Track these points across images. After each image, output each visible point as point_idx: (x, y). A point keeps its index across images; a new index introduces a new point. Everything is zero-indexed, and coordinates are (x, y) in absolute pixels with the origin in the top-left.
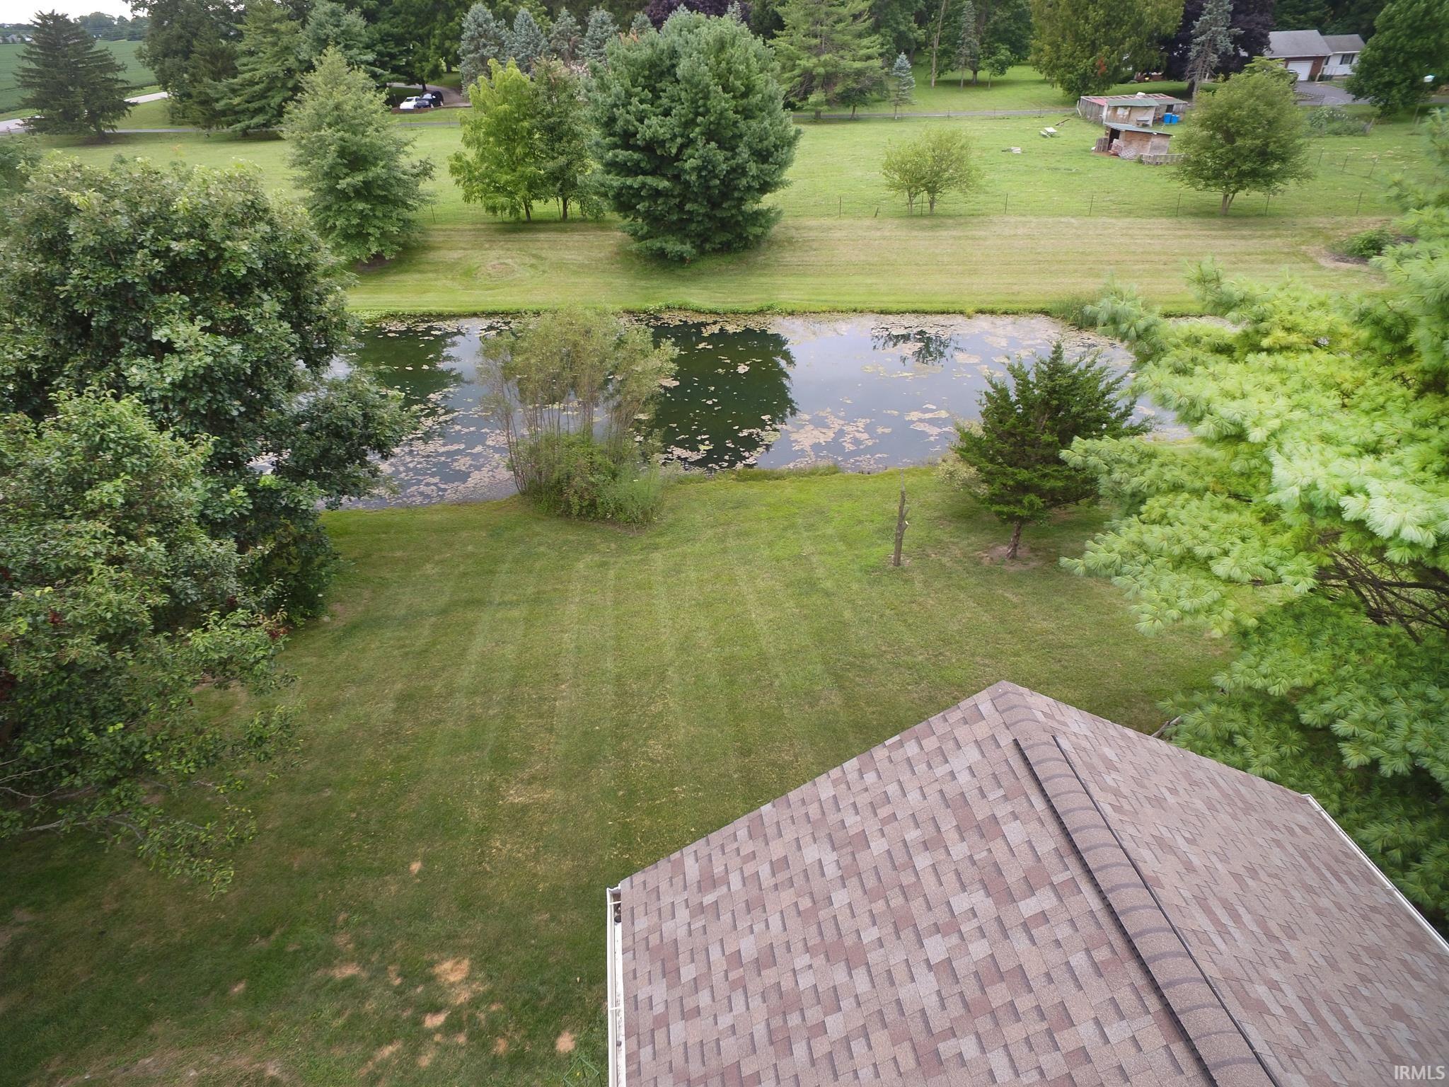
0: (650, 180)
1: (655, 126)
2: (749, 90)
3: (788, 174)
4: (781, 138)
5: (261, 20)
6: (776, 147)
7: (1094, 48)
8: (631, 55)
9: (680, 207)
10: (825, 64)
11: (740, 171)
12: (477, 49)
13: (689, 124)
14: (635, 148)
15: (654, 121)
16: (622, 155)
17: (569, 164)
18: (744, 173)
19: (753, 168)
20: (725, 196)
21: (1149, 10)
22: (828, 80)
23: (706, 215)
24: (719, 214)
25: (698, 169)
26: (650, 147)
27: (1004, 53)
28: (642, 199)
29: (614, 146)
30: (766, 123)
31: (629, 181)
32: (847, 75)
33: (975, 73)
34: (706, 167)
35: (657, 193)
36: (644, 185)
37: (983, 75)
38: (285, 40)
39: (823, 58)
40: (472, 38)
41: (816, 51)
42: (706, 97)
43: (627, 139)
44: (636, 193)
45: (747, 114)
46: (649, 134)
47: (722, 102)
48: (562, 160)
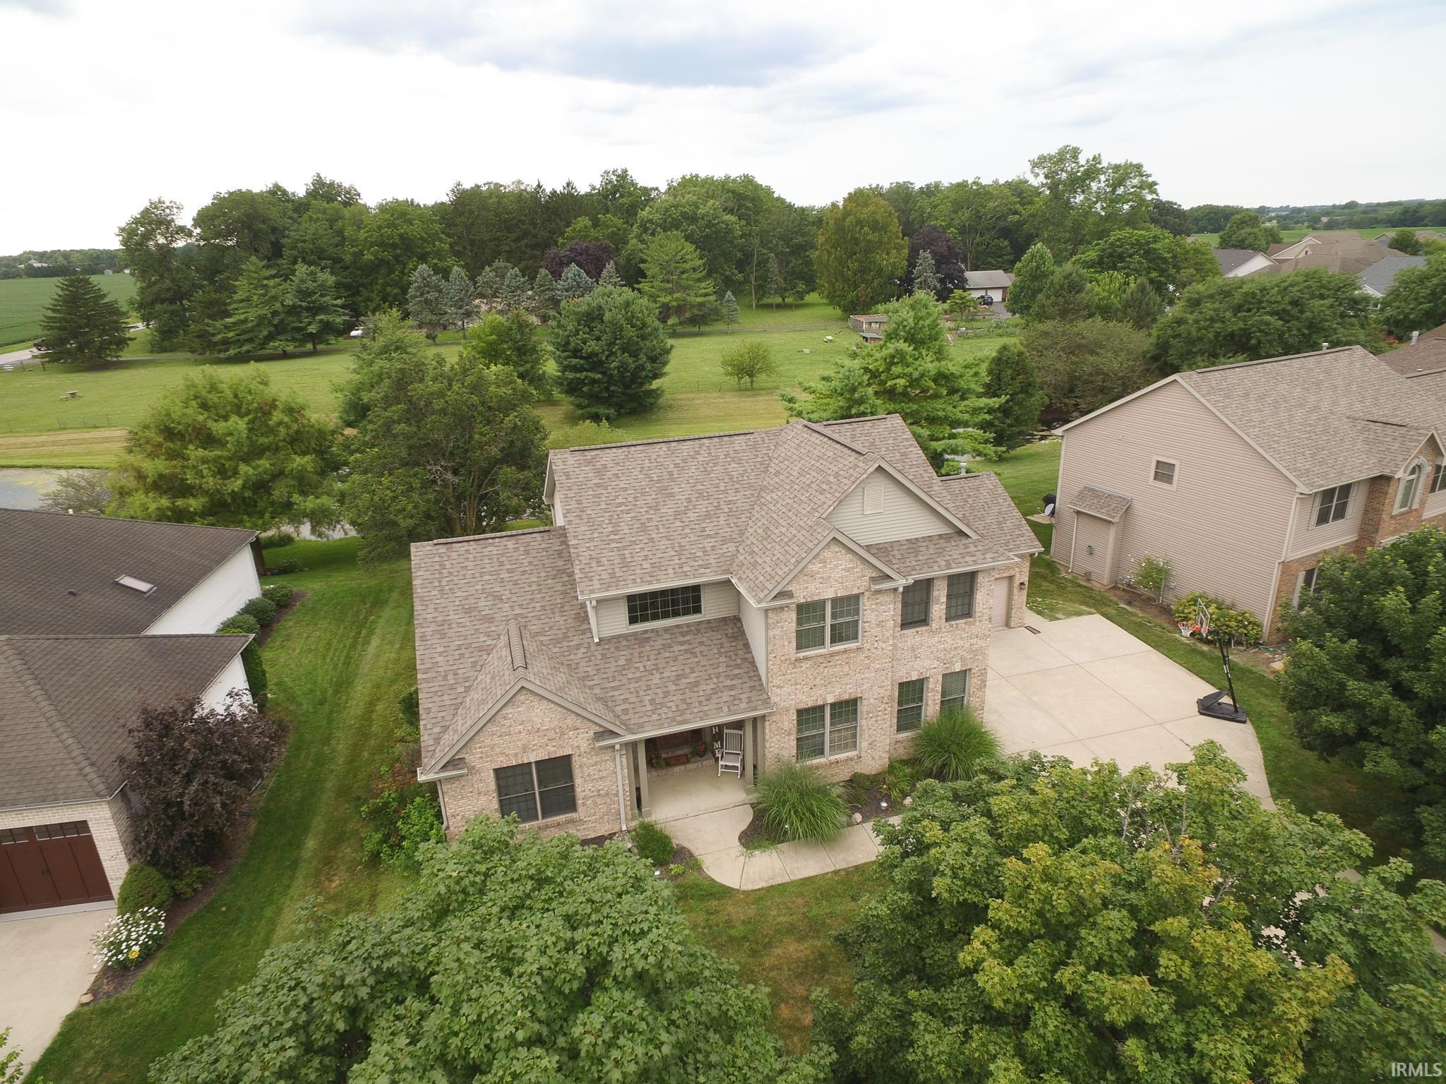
0: (590, 374)
1: (592, 346)
2: (644, 325)
3: (667, 369)
4: (662, 350)
6: (660, 354)
7: (856, 286)
8: (576, 309)
9: (607, 389)
10: (677, 300)
11: (642, 368)
12: (422, 294)
13: (611, 344)
14: (582, 358)
15: (593, 343)
16: (574, 361)
17: (532, 368)
18: (644, 369)
19: (648, 366)
20: (632, 382)
21: (885, 262)
22: (680, 310)
23: (622, 393)
24: (629, 391)
25: (618, 368)
26: (592, 355)
27: (801, 286)
28: (585, 385)
29: (569, 357)
30: (655, 342)
31: (578, 375)
32: (693, 306)
33: (783, 299)
34: (623, 367)
35: (594, 381)
36: (586, 377)
37: (789, 300)
39: (675, 296)
41: (671, 292)
42: (621, 331)
43: (576, 353)
44: (582, 382)
45: (643, 338)
46: (590, 350)
47: (630, 332)
48: (528, 366)
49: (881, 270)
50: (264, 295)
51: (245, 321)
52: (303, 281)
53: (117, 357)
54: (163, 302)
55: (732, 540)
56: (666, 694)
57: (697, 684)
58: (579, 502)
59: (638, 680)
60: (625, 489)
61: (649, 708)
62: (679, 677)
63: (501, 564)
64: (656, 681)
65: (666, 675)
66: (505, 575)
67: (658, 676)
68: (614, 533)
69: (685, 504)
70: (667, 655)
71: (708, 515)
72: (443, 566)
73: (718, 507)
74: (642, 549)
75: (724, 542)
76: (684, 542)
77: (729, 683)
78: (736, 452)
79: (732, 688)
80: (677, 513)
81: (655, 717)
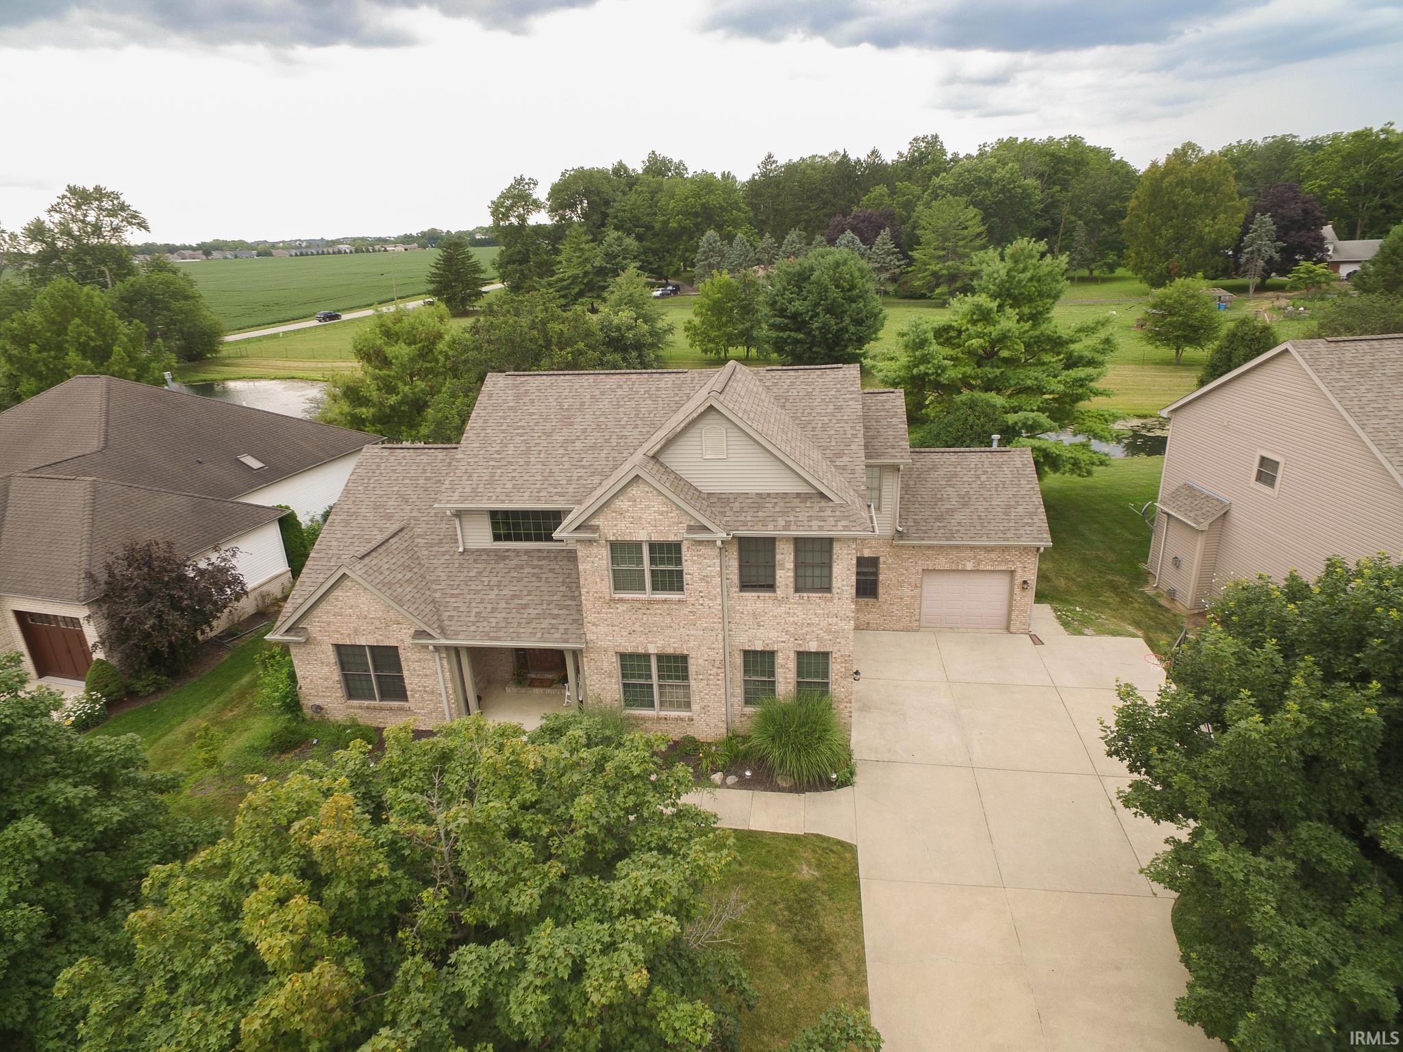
0: (792, 334)
1: (797, 306)
2: (852, 288)
3: (881, 334)
4: (871, 313)
5: (574, 243)
6: (866, 317)
7: (1168, 256)
8: (790, 270)
9: (810, 349)
10: (949, 268)
11: (845, 330)
12: (706, 259)
13: (817, 305)
14: (786, 317)
15: (797, 303)
16: (778, 320)
17: (752, 327)
18: (847, 331)
19: (852, 329)
20: (836, 343)
22: (952, 278)
23: (826, 354)
24: (834, 354)
25: (820, 328)
26: (795, 316)
27: (1112, 257)
28: (789, 344)
29: (775, 316)
30: (861, 305)
31: (781, 334)
33: (1091, 272)
34: (825, 328)
35: (797, 341)
36: (789, 337)
37: (1096, 273)
38: (587, 254)
39: (950, 263)
40: (704, 252)
42: (826, 291)
43: (782, 312)
44: (785, 341)
45: (852, 300)
46: (793, 309)
47: (834, 293)
48: (748, 324)
49: (1202, 238)
50: (580, 257)
51: (562, 280)
52: (610, 245)
53: (473, 306)
54: (514, 262)
55: (601, 474)
56: (494, 610)
57: (525, 606)
58: (486, 421)
59: (477, 592)
60: (532, 414)
61: (472, 619)
62: (514, 597)
63: (424, 471)
64: (492, 596)
65: (504, 592)
66: (421, 481)
67: (496, 592)
68: (498, 452)
69: (578, 434)
70: (515, 574)
71: (593, 447)
72: (378, 466)
73: (607, 441)
74: (514, 470)
75: (593, 474)
76: (556, 469)
77: (556, 612)
78: (658, 389)
79: (556, 617)
80: (566, 441)
81: (473, 628)
